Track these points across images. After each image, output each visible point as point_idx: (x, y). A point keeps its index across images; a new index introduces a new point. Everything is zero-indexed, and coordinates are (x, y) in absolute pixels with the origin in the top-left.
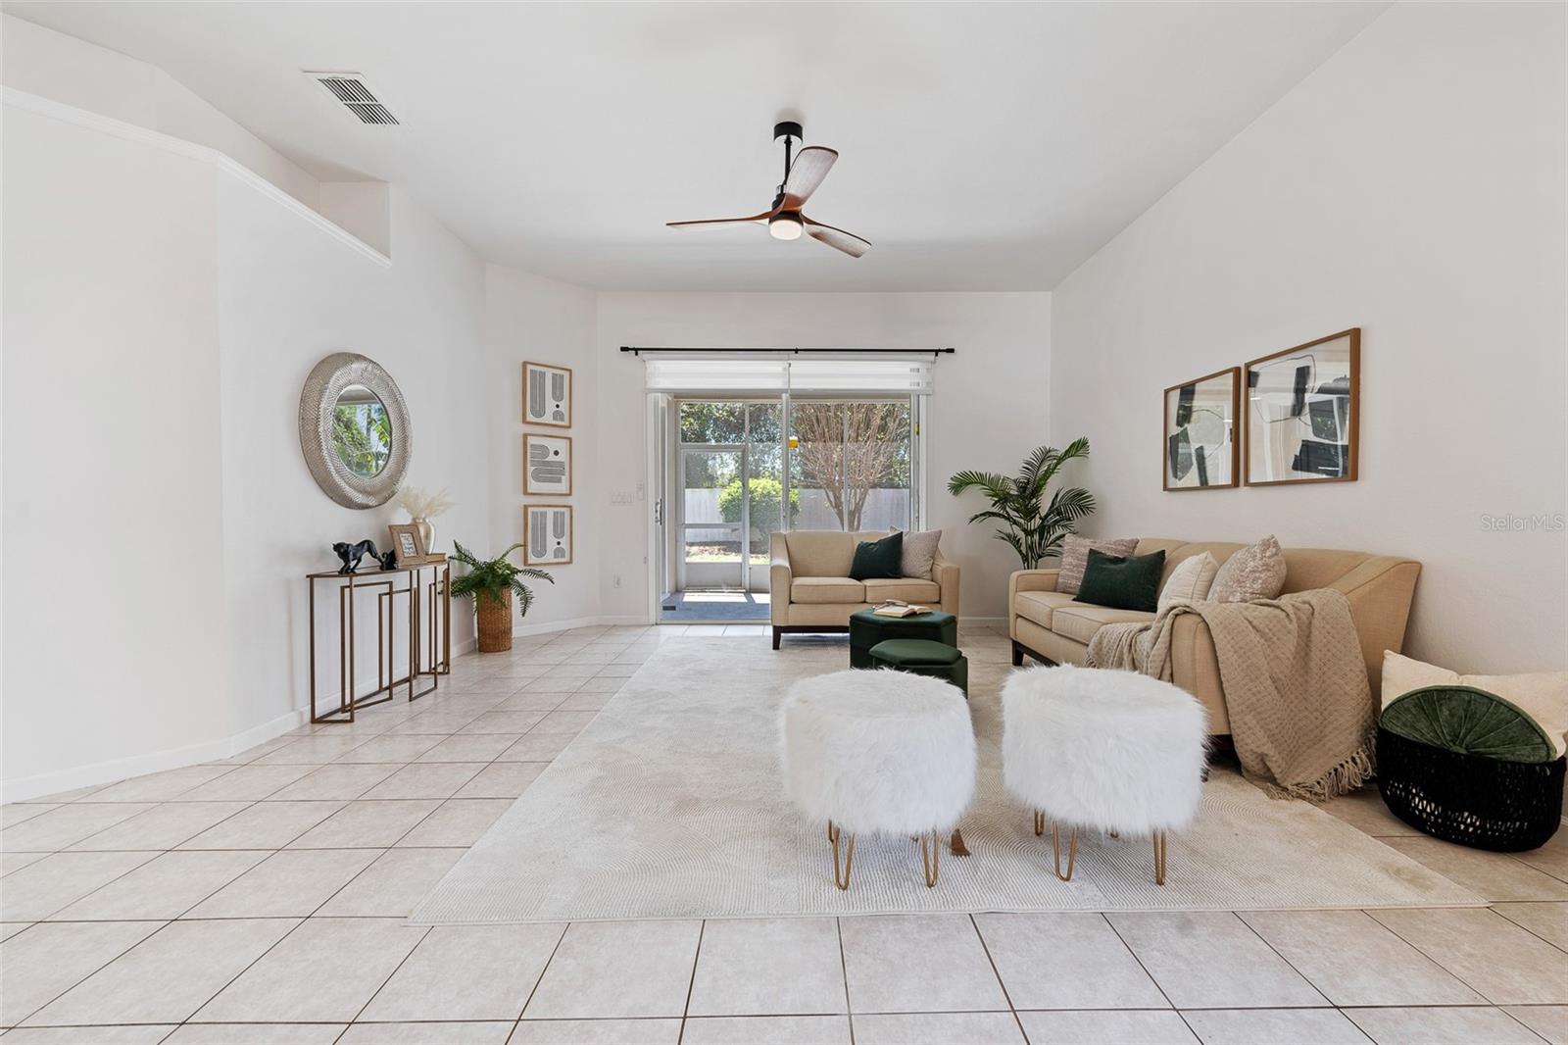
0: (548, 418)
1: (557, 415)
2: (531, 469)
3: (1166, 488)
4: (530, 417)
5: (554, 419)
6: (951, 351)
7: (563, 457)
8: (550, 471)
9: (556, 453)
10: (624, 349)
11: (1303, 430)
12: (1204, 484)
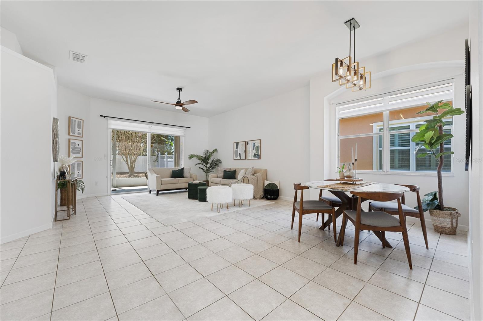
0: (76, 134)
1: (79, 133)
2: (71, 149)
3: (234, 159)
4: (71, 134)
5: (78, 134)
6: (190, 128)
7: (80, 146)
8: (77, 151)
9: (78, 145)
10: (101, 116)
11: (254, 152)
12: (240, 159)
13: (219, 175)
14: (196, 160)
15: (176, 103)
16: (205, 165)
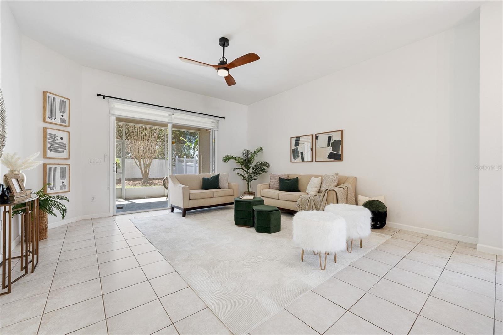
0: (57, 121)
1: (62, 120)
2: (48, 146)
3: (291, 162)
4: (48, 119)
5: (61, 122)
6: (225, 118)
7: (65, 141)
8: (60, 148)
9: (62, 138)
10: (98, 95)
11: (330, 150)
12: (303, 160)
13: (272, 185)
14: (233, 164)
15: (219, 64)
16: (247, 170)
